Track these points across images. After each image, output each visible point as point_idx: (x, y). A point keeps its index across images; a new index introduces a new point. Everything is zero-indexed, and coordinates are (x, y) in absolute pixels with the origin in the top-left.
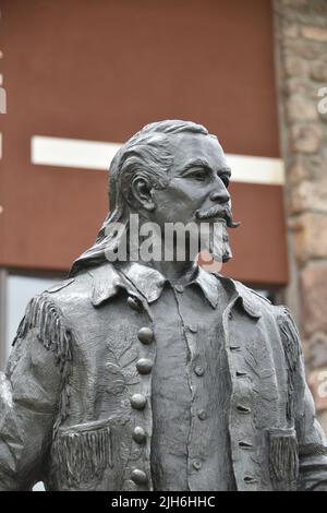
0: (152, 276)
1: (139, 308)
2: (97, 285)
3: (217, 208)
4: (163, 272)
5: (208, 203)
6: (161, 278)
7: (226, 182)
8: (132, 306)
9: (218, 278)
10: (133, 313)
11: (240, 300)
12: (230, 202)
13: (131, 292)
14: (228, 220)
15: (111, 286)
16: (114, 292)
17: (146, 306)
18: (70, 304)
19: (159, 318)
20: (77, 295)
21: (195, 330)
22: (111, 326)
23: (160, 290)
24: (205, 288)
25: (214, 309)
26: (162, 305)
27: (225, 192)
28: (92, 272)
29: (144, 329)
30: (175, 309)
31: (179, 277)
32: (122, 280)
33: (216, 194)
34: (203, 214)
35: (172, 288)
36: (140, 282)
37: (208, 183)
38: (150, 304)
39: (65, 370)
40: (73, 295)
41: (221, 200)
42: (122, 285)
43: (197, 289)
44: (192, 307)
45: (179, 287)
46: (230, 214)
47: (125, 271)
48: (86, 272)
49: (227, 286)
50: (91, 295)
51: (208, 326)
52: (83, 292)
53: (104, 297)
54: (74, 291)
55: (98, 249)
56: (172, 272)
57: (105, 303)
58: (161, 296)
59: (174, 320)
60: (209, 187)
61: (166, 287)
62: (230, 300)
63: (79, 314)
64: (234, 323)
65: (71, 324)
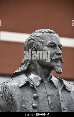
0: (37, 78)
1: (33, 88)
2: (20, 81)
3: (58, 57)
4: (41, 77)
5: (55, 55)
6: (40, 79)
7: (61, 49)
8: (31, 88)
9: (58, 78)
10: (31, 89)
11: (65, 86)
12: (62, 55)
13: (31, 83)
14: (61, 60)
15: (25, 81)
16: (25, 83)
17: (35, 87)
18: (12, 86)
19: (39, 91)
20: (14, 84)
21: (50, 95)
22: (24, 93)
23: (40, 82)
24: (54, 82)
25: (57, 88)
26: (40, 87)
27: (60, 52)
28: (19, 77)
29: (35, 95)
30: (45, 89)
31: (46, 78)
32: (28, 79)
33: (58, 52)
34: (53, 58)
35: (44, 82)
36: (34, 80)
37: (55, 49)
38: (37, 87)
39: (10, 107)
40: (13, 84)
41: (59, 54)
42: (28, 81)
43: (51, 82)
44: (50, 88)
45: (46, 81)
46: (62, 59)
47: (29, 76)
48: (17, 76)
49: (61, 81)
50: (18, 84)
51: (55, 94)
52: (16, 83)
53: (22, 84)
54: (13, 82)
55: (20, 69)
56: (43, 77)
57: (22, 86)
58: (40, 84)
59: (44, 92)
60: (55, 50)
61: (42, 81)
62: (61, 86)
63: (14, 90)
64: (63, 93)
65: (12, 93)
